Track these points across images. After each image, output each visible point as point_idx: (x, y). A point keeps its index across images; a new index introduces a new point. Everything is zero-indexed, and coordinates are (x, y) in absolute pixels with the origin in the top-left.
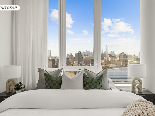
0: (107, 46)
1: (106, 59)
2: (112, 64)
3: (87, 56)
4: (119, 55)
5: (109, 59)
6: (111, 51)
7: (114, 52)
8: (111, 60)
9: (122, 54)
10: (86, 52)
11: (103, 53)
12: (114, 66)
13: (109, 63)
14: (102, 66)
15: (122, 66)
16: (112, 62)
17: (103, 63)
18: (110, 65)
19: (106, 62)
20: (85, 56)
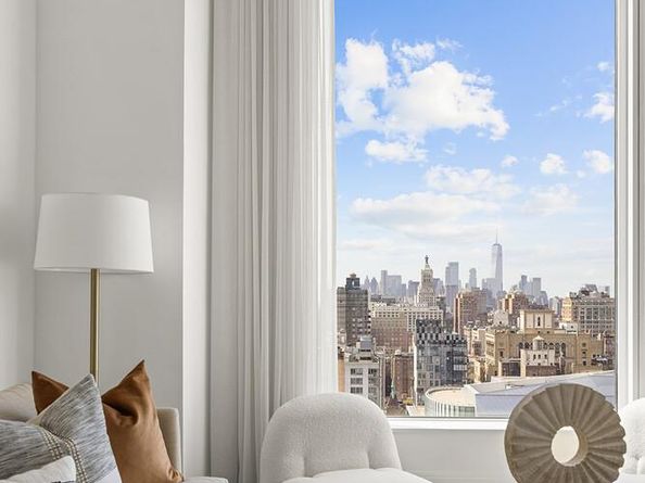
0: (500, 247)
1: (506, 322)
2: (539, 349)
3: (390, 302)
4: (575, 298)
5: (521, 321)
6: (524, 277)
7: (537, 280)
8: (530, 324)
9: (585, 292)
10: (378, 280)
11: (479, 285)
12: (552, 360)
13: (521, 346)
14: (482, 362)
15: (595, 363)
16: (539, 338)
17: (489, 344)
18: (531, 353)
19: (505, 340)
20: (377, 305)
